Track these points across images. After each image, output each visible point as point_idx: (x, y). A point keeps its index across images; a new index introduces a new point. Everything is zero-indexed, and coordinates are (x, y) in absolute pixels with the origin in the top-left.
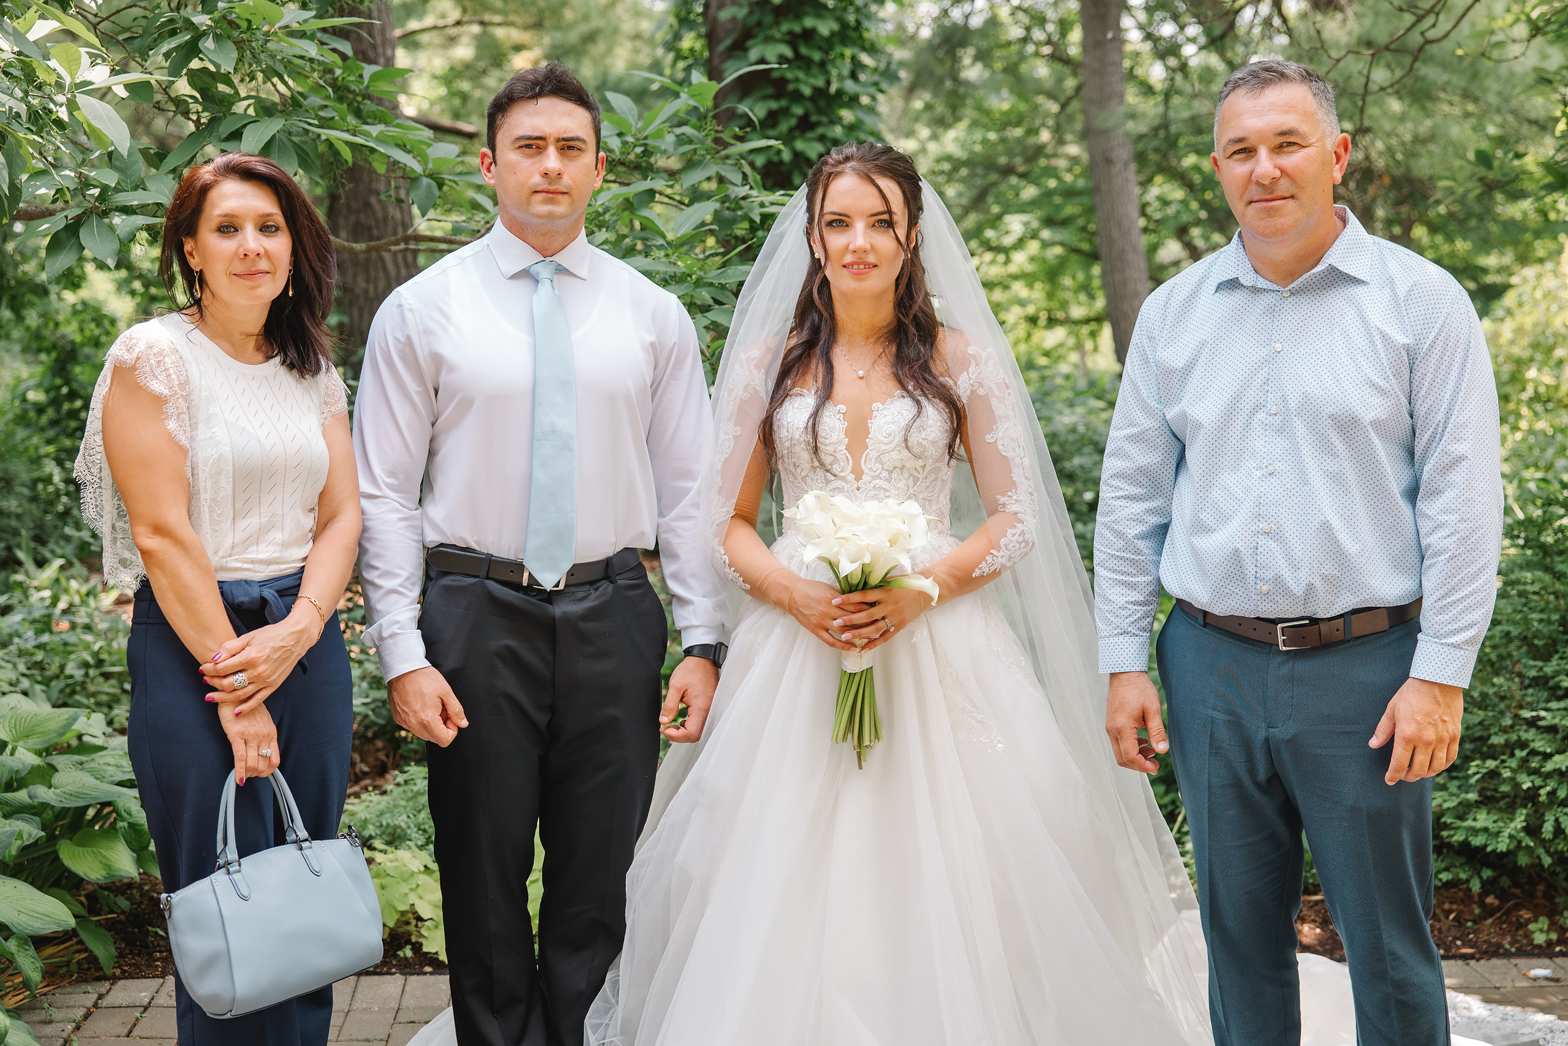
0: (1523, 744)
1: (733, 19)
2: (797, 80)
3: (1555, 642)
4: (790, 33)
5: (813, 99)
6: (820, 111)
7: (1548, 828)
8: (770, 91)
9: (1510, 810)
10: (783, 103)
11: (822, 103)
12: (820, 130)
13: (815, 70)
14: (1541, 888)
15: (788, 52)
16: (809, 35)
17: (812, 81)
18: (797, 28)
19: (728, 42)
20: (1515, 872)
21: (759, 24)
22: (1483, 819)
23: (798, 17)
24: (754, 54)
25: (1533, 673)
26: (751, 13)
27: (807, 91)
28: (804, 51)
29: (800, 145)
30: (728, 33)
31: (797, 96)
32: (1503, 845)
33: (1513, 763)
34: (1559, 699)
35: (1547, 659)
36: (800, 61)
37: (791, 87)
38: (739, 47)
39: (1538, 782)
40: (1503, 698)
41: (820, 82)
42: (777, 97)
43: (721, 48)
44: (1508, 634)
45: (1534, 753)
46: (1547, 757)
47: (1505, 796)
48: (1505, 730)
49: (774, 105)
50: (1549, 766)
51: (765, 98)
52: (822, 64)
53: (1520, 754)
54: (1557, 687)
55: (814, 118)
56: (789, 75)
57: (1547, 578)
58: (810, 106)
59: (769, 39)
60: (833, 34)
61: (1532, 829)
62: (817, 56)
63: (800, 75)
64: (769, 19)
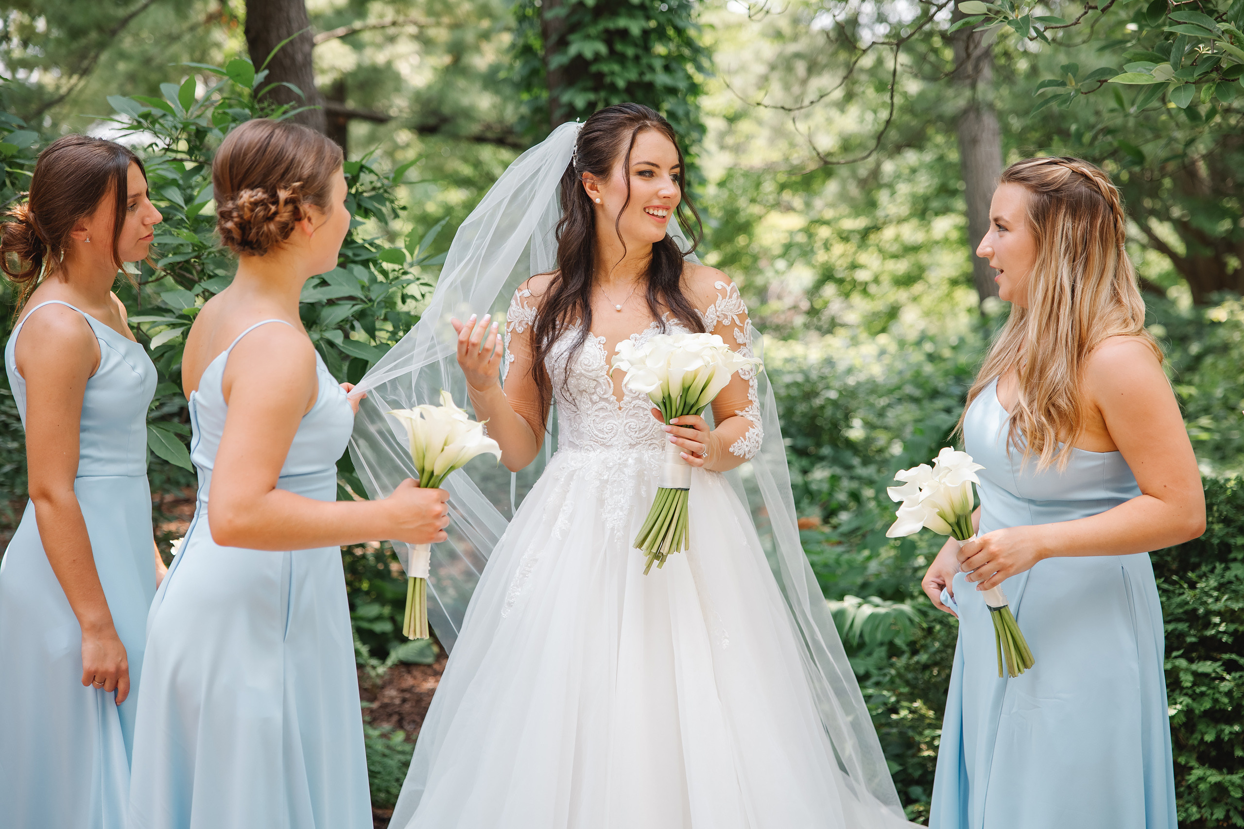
1: (557, 18)
2: (613, 73)
4: (607, 31)
5: (628, 91)
8: (590, 84)
10: (603, 94)
11: (640, 94)
13: (630, 65)
15: (602, 49)
16: (624, 34)
17: (627, 74)
18: (612, 27)
19: (556, 38)
21: (578, 22)
23: (613, 18)
24: (573, 50)
26: (572, 13)
27: (621, 83)
28: (619, 47)
30: (555, 30)
31: (613, 88)
36: (614, 55)
37: (608, 80)
38: (563, 43)
42: (596, 89)
49: (592, 96)
51: (585, 90)
56: (605, 68)
58: (625, 97)
59: (588, 37)
60: (646, 33)
62: (630, 52)
63: (616, 68)
64: (587, 18)
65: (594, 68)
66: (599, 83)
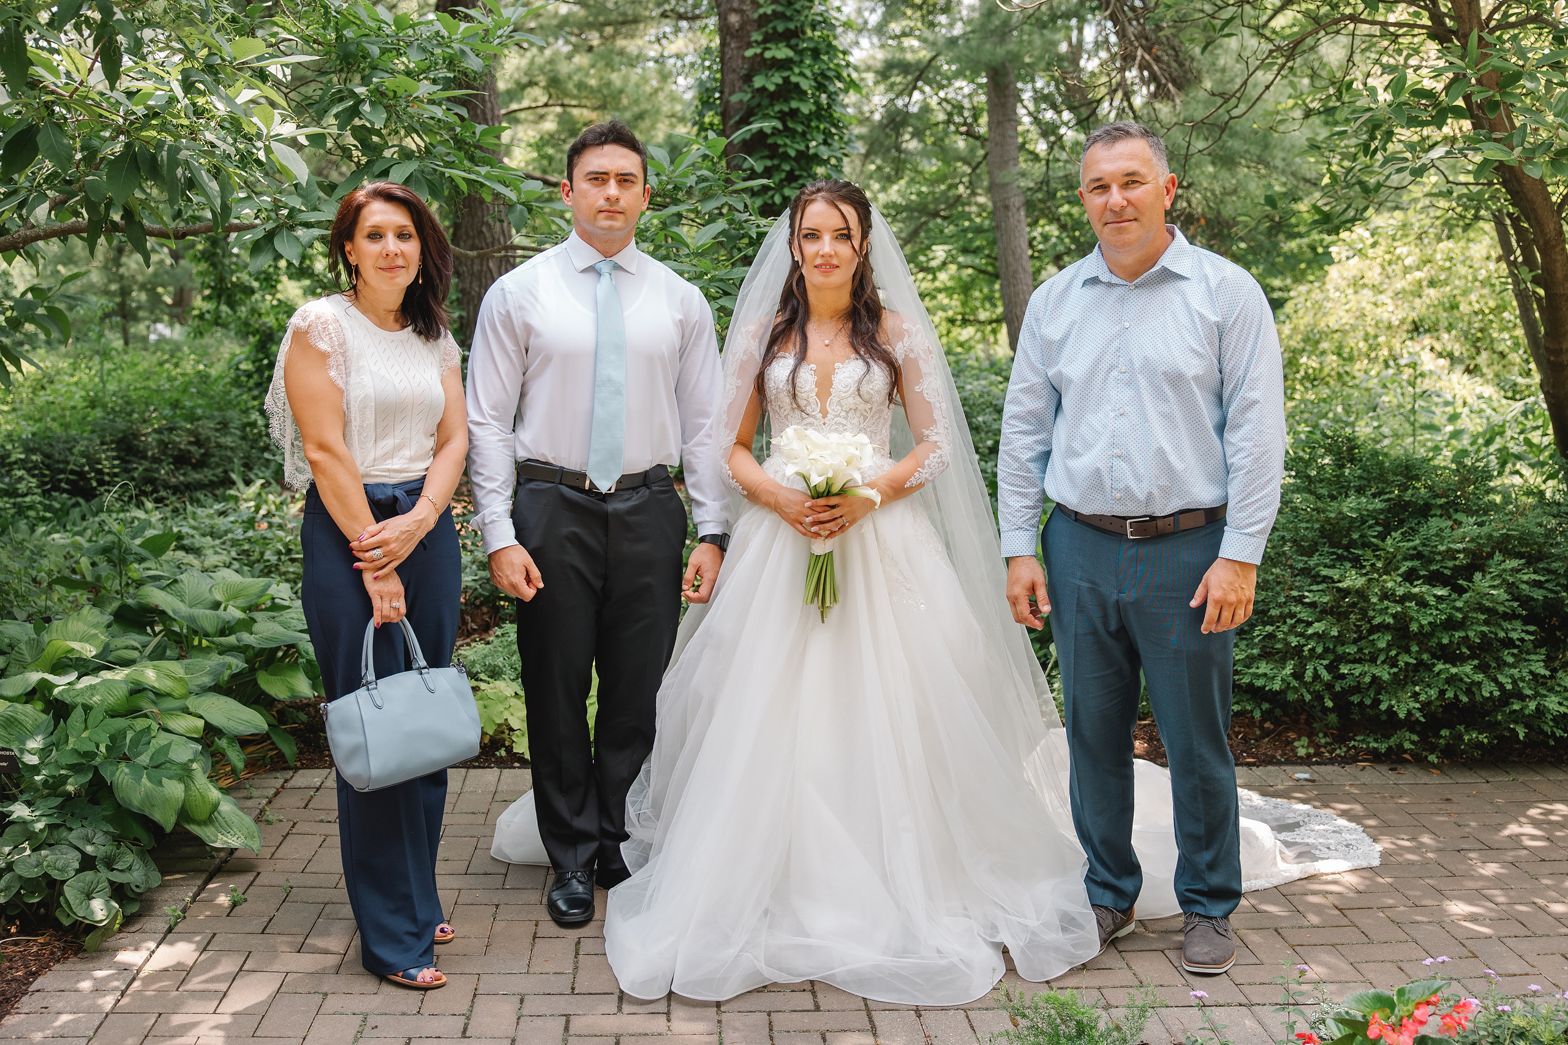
0: (1292, 615)
1: (741, 101)
2: (786, 145)
3: (1316, 544)
4: (781, 111)
5: (795, 159)
6: (801, 169)
7: (1309, 675)
8: (766, 153)
9: (1283, 661)
10: (776, 162)
11: (803, 163)
12: (801, 182)
13: (798, 139)
14: (1303, 717)
15: (780, 126)
16: (794, 113)
17: (796, 146)
18: (786, 109)
19: (737, 118)
20: (1285, 705)
21: (759, 105)
22: (1263, 668)
23: (787, 101)
25: (1300, 565)
26: (753, 97)
27: (793, 153)
28: (790, 125)
29: (787, 192)
30: (737, 112)
31: (785, 157)
32: (1277, 686)
33: (1285, 629)
34: (1318, 583)
35: (1310, 556)
36: (787, 131)
37: (781, 150)
38: (745, 121)
39: (1303, 641)
40: (1279, 583)
41: (802, 147)
42: (771, 157)
43: (732, 122)
44: (1283, 537)
45: (1300, 621)
46: (1309, 624)
47: (1279, 651)
48: (1280, 606)
49: (769, 163)
50: (1310, 631)
51: (763, 158)
52: (804, 134)
53: (1290, 621)
54: (1318, 575)
55: (797, 173)
56: (780, 142)
57: (1312, 498)
58: (795, 164)
59: (766, 117)
60: (811, 113)
61: (1298, 675)
62: (800, 129)
63: (788, 142)
64: (766, 102)
65: (770, 141)
66: (774, 152)
